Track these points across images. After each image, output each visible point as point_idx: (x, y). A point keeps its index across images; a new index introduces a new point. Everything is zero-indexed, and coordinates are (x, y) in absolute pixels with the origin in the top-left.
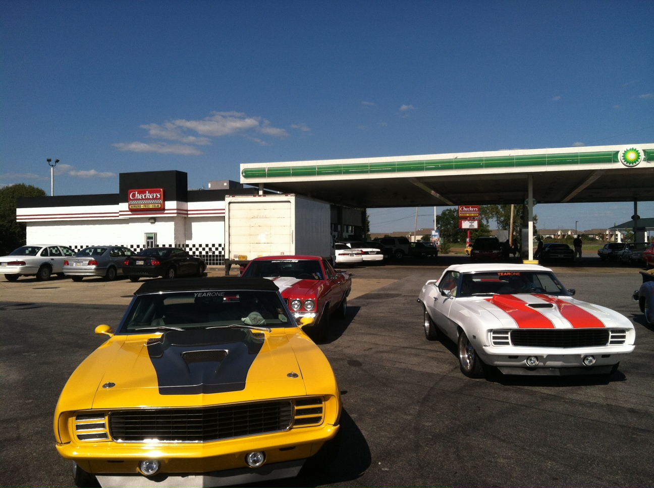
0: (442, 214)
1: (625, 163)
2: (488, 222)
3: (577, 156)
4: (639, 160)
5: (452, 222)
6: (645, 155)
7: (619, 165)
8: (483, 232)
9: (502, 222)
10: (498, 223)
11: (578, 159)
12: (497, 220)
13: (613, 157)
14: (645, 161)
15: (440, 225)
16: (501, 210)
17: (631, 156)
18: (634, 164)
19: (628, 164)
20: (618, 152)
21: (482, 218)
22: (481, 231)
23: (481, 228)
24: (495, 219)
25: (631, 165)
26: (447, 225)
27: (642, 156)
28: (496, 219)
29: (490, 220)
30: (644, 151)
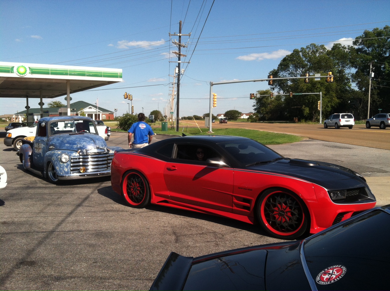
1: (18, 74)
6: (30, 70)
7: (14, 75)
13: (11, 70)
14: (30, 74)
17: (22, 70)
18: (24, 75)
19: (20, 75)
20: (13, 67)
25: (22, 75)
27: (28, 71)
30: (29, 68)
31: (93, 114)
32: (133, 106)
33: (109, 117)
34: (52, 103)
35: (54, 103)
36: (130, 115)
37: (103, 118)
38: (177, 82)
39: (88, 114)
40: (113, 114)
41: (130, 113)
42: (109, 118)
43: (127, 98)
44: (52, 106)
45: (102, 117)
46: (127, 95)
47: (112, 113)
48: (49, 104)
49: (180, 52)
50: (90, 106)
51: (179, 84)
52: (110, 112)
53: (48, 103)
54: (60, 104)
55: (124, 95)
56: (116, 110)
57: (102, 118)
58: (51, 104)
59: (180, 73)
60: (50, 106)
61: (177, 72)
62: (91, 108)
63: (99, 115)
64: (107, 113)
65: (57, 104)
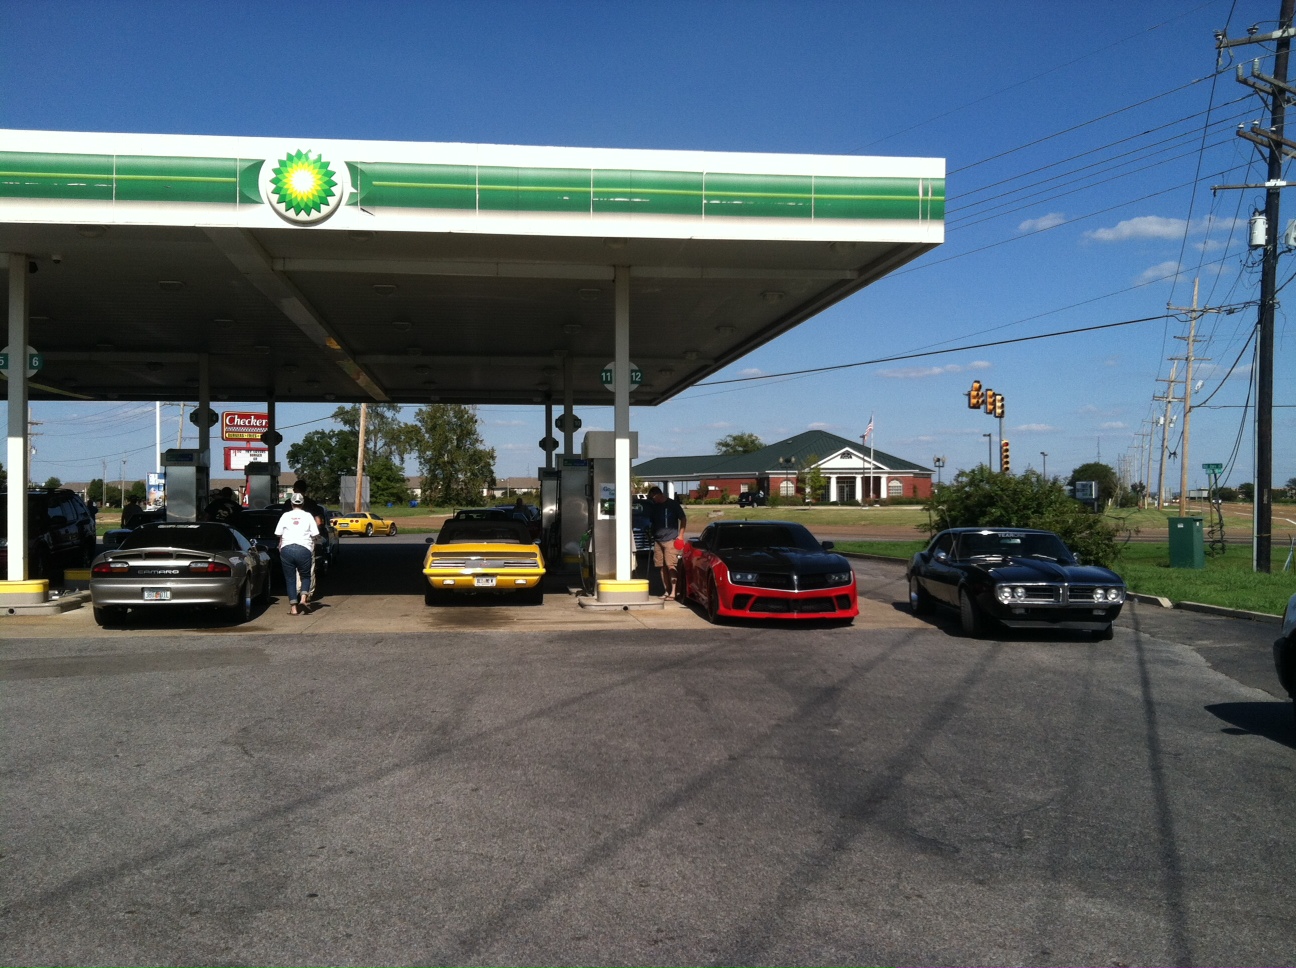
0: (304, 441)
1: (282, 207)
2: (402, 460)
3: (108, 170)
4: (332, 201)
5: (327, 459)
6: (354, 185)
7: (261, 216)
8: (392, 481)
9: (427, 461)
10: (421, 463)
11: (110, 181)
12: (419, 457)
13: (239, 185)
14: (355, 204)
15: (299, 466)
16: (427, 436)
17: (303, 183)
18: (315, 215)
19: (291, 214)
20: (258, 165)
21: (391, 453)
22: (388, 479)
23: (389, 472)
24: (415, 454)
25: (303, 216)
26: (315, 464)
27: (344, 185)
28: (417, 454)
29: (406, 456)
30: (351, 167)
31: (855, 478)
32: (1007, 444)
33: (915, 488)
34: (729, 440)
35: (735, 439)
36: (992, 478)
37: (894, 494)
38: (1257, 296)
39: (838, 478)
40: (929, 476)
41: (996, 469)
42: (914, 492)
43: (982, 407)
44: (731, 451)
45: (888, 487)
46: (983, 390)
47: (924, 474)
48: (720, 444)
49: (1279, 131)
50: (847, 449)
51: (1272, 307)
52: (917, 471)
53: (718, 441)
54: (753, 442)
55: (969, 395)
56: (938, 460)
57: (888, 493)
58: (726, 445)
59: (1275, 247)
60: (724, 449)
61: (1260, 237)
62: (847, 455)
63: (877, 480)
64: (909, 474)
65: (745, 445)
